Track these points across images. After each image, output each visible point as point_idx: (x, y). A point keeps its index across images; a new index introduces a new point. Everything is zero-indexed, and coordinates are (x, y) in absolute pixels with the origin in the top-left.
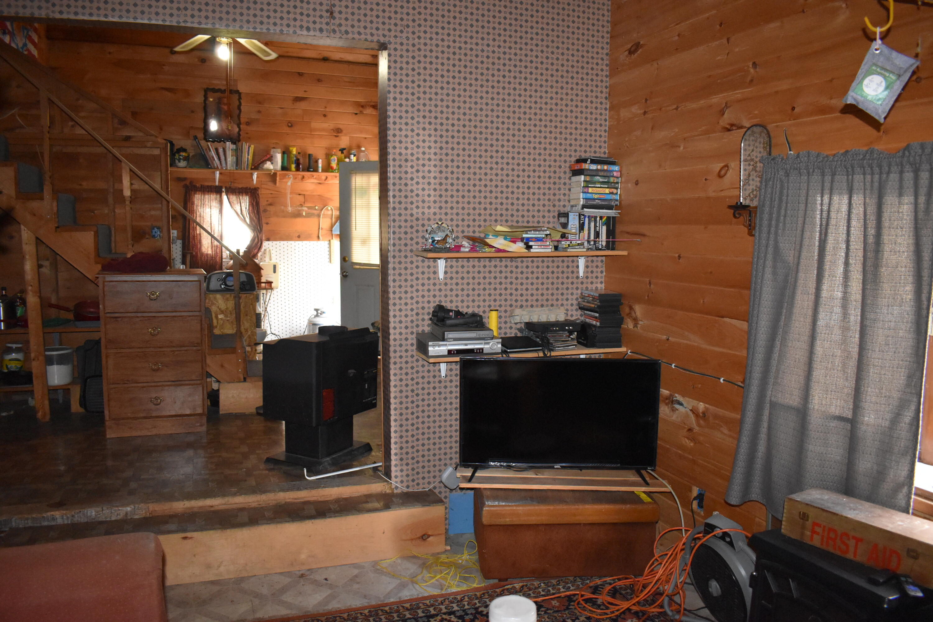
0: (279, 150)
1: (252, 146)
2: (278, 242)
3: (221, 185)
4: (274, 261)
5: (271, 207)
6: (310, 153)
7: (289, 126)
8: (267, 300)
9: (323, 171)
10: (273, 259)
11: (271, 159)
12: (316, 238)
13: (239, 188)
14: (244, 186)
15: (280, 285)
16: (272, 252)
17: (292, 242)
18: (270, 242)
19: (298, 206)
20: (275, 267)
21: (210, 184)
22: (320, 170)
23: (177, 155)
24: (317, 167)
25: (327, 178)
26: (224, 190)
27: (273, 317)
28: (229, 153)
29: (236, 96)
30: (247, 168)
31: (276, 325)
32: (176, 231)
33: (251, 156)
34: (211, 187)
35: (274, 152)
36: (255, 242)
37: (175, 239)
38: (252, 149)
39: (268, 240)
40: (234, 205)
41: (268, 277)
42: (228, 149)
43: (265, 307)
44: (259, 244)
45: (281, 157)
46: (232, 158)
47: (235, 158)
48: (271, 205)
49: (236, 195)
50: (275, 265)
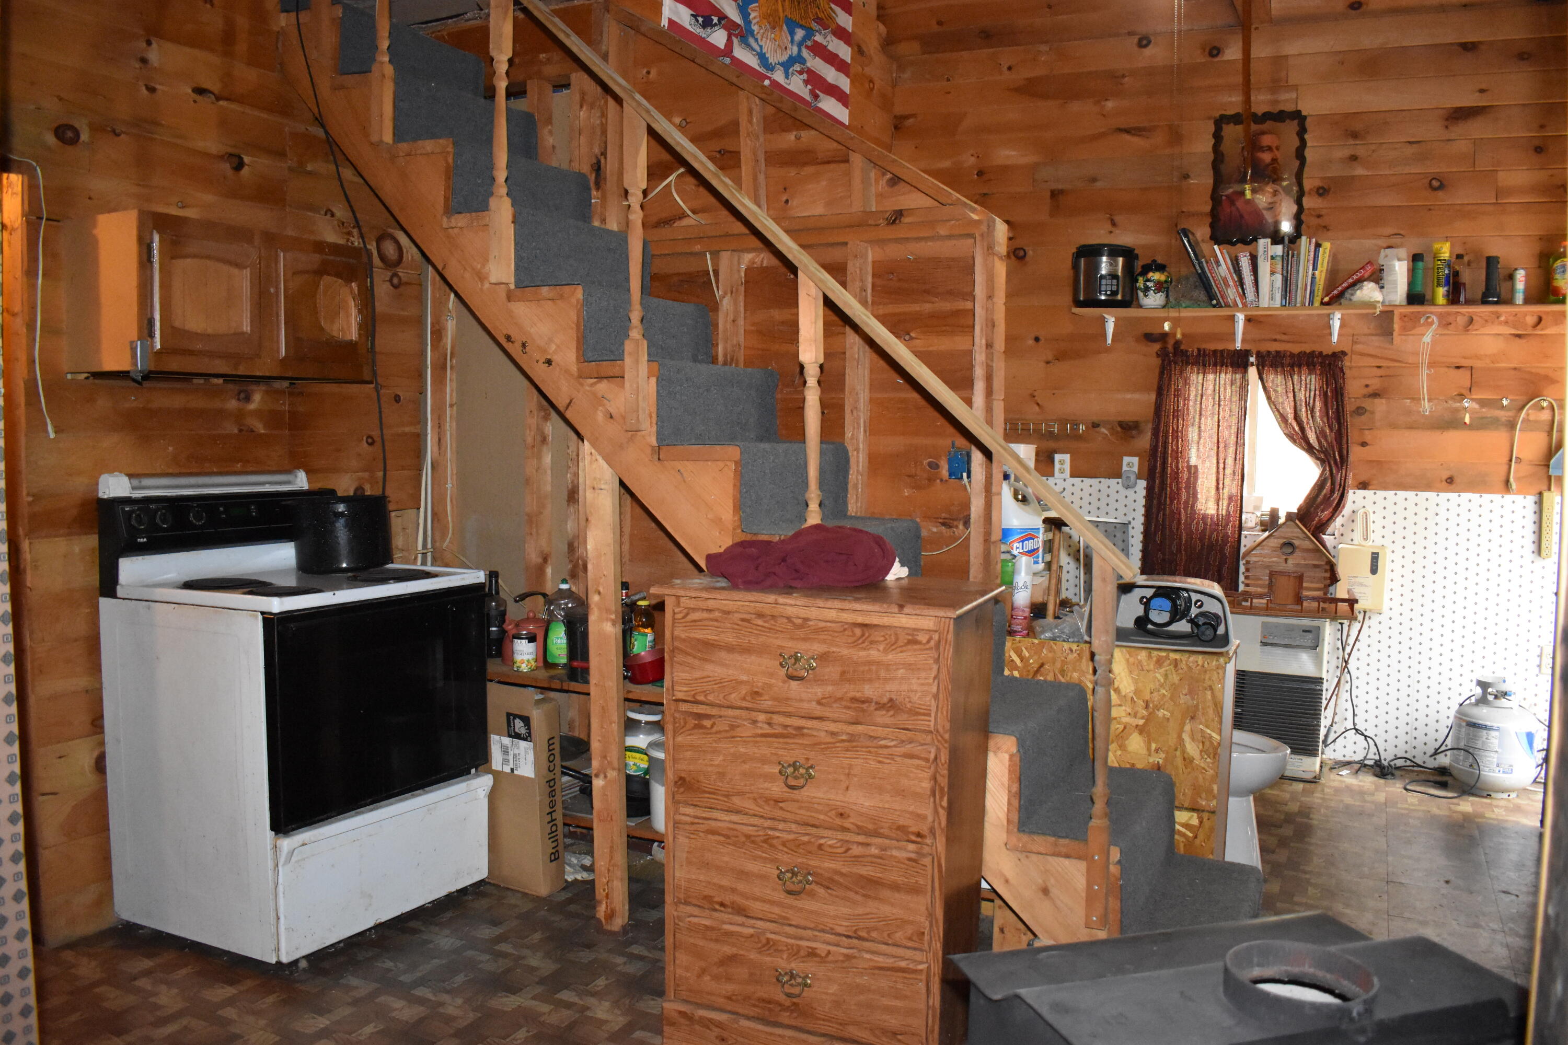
0: (1403, 252)
1: (1327, 245)
2: (1390, 494)
3: (1247, 347)
4: (1376, 541)
5: (1377, 401)
6: (1493, 253)
7: (1435, 189)
8: (1351, 641)
9: (1528, 301)
10: (1372, 536)
11: (1378, 276)
12: (1501, 485)
13: (1292, 355)
14: (1307, 348)
15: (1386, 604)
16: (1372, 517)
17: (1431, 495)
18: (1368, 493)
19: (1453, 398)
20: (1375, 558)
21: (1220, 346)
22: (1519, 298)
23: (1141, 279)
24: (1513, 290)
25: (1540, 320)
26: (1252, 359)
27: (1363, 688)
28: (1264, 267)
29: (1291, 127)
30: (1311, 302)
31: (1371, 707)
32: (1137, 459)
33: (1321, 271)
34: (1222, 355)
35: (1386, 256)
36: (1325, 491)
37: (1133, 477)
38: (1324, 252)
39: (1364, 486)
40: (1277, 397)
41: (1354, 584)
42: (1263, 257)
43: (1344, 658)
44: (1336, 495)
45: (1408, 270)
46: (1273, 278)
47: (1278, 278)
48: (1375, 395)
49: (1283, 372)
50: (1377, 554)
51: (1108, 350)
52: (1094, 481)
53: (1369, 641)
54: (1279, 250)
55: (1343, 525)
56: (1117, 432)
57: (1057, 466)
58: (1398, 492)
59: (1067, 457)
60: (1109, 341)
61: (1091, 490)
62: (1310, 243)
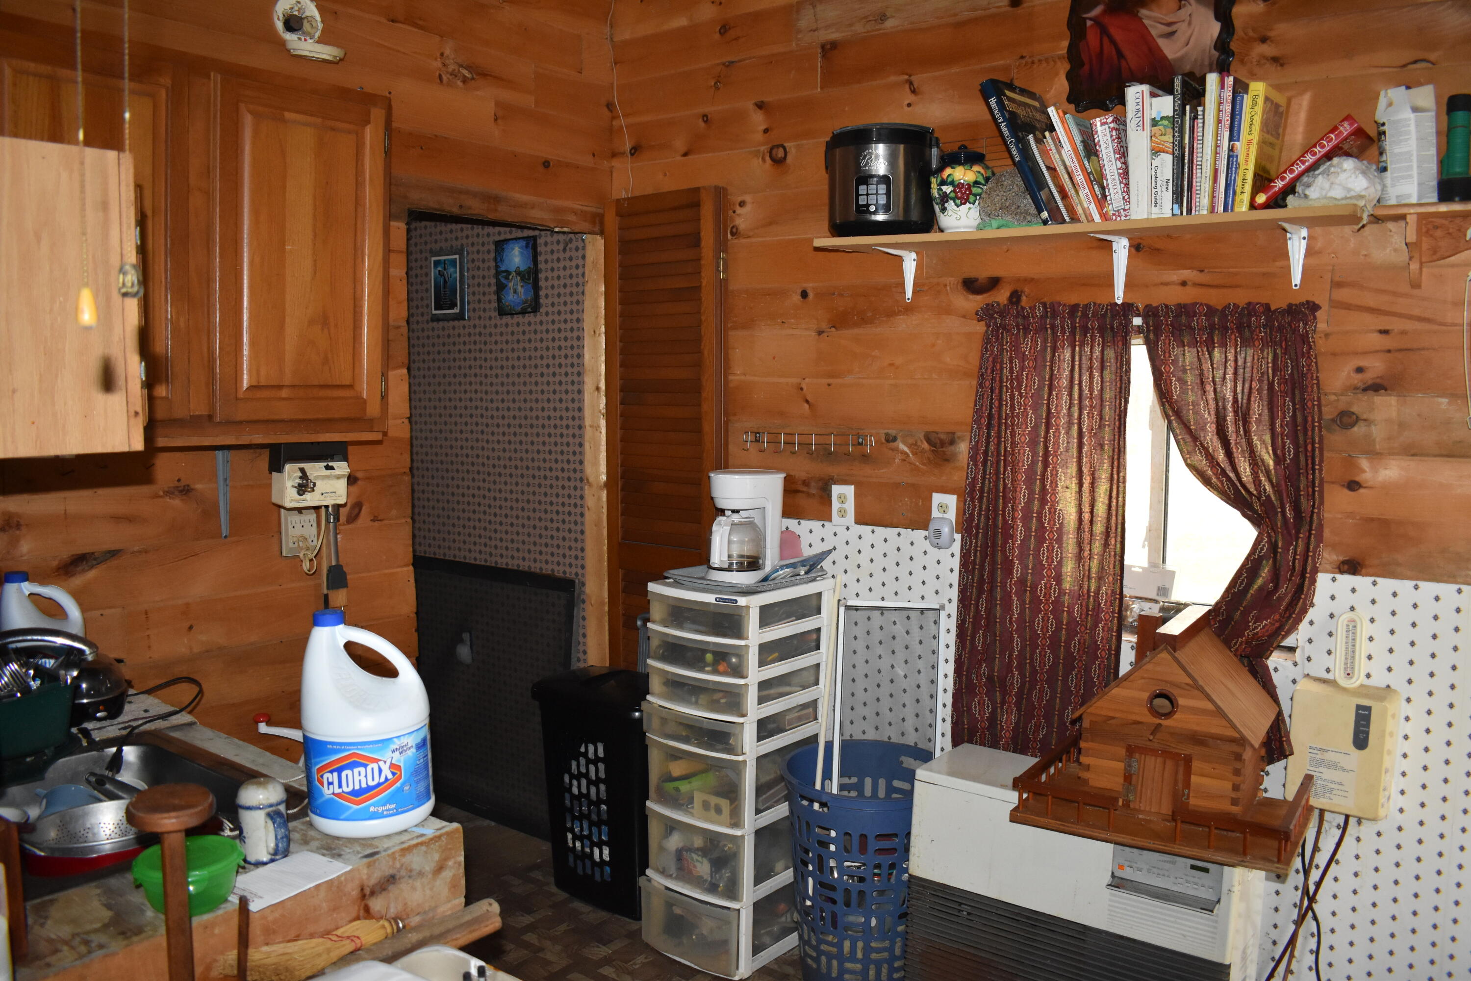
0: (1426, 95)
1: (1258, 88)
2: (1405, 586)
3: (1132, 298)
4: (1374, 676)
5: (1379, 398)
8: (1322, 859)
10: (1366, 667)
11: (1369, 146)
13: (1211, 311)
14: (1241, 297)
15: (1392, 802)
16: (1365, 629)
18: (1361, 582)
20: (1364, 716)
21: (1080, 298)
23: (935, 181)
26: (1137, 321)
28: (1139, 143)
30: (1229, 206)
32: (954, 498)
33: (1250, 142)
34: (1085, 315)
35: (1390, 104)
36: (1259, 582)
37: (946, 530)
38: (1254, 103)
39: (1352, 567)
40: (1184, 391)
41: (1321, 763)
42: (1135, 121)
43: (1306, 891)
44: (1285, 590)
45: (1438, 133)
46: (1157, 162)
47: (1166, 162)
48: (1376, 387)
49: (1194, 344)
50: (1369, 709)
51: (909, 309)
52: (891, 532)
53: (1356, 866)
54: (1165, 105)
55: (1310, 641)
56: (923, 451)
57: (836, 505)
58: (1421, 584)
59: (849, 491)
60: (909, 293)
61: (884, 548)
62: (1222, 87)
